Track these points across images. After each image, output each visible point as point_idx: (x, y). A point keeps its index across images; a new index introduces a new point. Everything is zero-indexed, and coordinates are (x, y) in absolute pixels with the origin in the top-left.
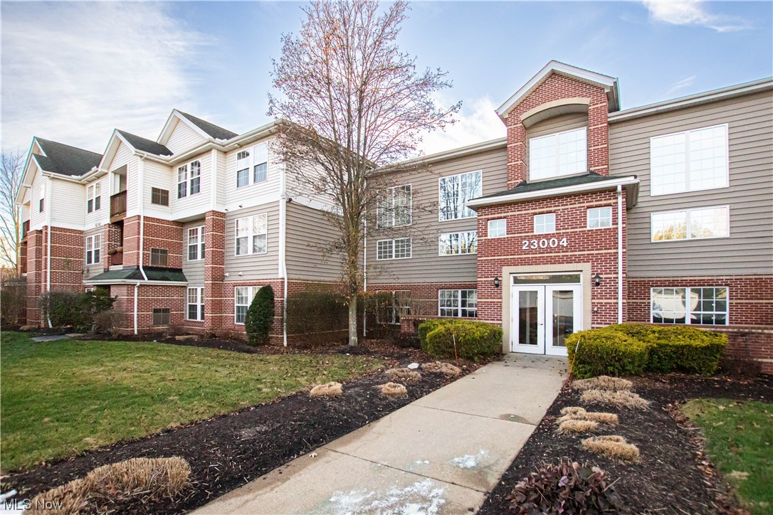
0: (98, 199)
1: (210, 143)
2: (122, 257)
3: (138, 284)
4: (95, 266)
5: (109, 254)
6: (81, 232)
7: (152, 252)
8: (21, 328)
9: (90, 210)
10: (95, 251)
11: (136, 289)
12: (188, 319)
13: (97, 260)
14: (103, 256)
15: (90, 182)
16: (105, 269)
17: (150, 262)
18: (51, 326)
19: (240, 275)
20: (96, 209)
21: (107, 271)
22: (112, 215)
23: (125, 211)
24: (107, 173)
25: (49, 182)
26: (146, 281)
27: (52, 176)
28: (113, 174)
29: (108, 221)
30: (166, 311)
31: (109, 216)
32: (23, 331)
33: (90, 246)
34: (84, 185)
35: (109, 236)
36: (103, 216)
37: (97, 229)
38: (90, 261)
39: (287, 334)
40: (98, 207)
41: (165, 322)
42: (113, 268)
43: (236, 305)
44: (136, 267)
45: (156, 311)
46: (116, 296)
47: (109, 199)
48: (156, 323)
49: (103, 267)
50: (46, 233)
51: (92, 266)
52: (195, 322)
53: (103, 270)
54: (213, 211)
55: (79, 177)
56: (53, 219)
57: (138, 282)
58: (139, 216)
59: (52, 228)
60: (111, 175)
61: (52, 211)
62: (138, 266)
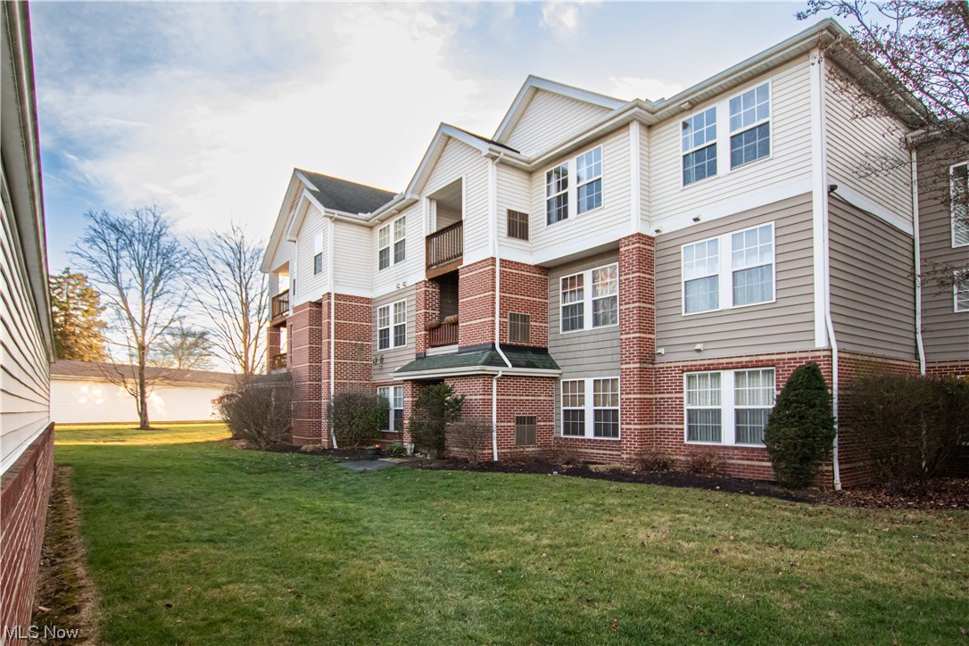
0: (400, 246)
1: (636, 109)
2: (457, 331)
3: (500, 374)
4: (395, 351)
5: (426, 330)
6: (369, 301)
7: (511, 320)
8: (303, 448)
9: (383, 264)
10: (396, 327)
11: (495, 382)
12: (562, 436)
13: (400, 340)
14: (414, 335)
15: (382, 221)
16: (417, 354)
17: (508, 337)
18: (336, 447)
19: (699, 351)
20: (396, 261)
21: (421, 357)
22: (428, 267)
23: (461, 254)
24: (417, 201)
25: (331, 226)
26: (510, 369)
27: (336, 216)
28: (428, 200)
29: (422, 276)
30: (531, 420)
31: (424, 267)
32: (305, 452)
33: (385, 321)
34: (371, 228)
35: (426, 300)
36: (414, 270)
37: (399, 293)
38: (384, 344)
39: (840, 463)
40: (399, 257)
41: (532, 442)
42: (432, 352)
43: (686, 407)
44: (490, 346)
45: (520, 420)
46: (463, 396)
47: (424, 241)
48: (520, 442)
49: (414, 351)
50: (329, 304)
51: (389, 352)
52: (583, 440)
53: (414, 357)
54: (639, 234)
55: (369, 215)
56: (336, 282)
57: (500, 371)
58: (494, 259)
59: (337, 296)
60: (424, 202)
61: (335, 269)
62: (494, 344)
